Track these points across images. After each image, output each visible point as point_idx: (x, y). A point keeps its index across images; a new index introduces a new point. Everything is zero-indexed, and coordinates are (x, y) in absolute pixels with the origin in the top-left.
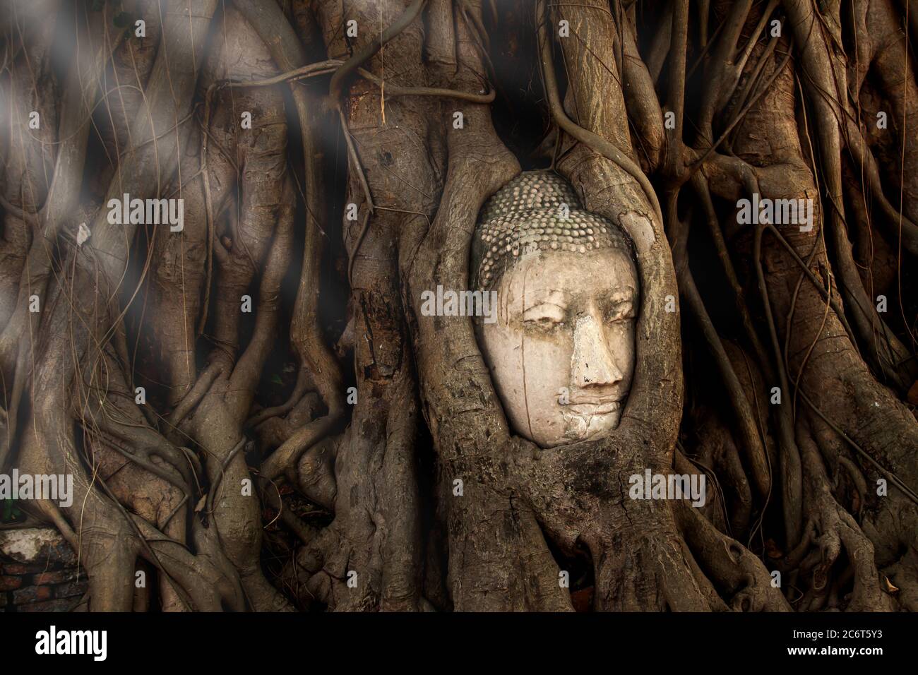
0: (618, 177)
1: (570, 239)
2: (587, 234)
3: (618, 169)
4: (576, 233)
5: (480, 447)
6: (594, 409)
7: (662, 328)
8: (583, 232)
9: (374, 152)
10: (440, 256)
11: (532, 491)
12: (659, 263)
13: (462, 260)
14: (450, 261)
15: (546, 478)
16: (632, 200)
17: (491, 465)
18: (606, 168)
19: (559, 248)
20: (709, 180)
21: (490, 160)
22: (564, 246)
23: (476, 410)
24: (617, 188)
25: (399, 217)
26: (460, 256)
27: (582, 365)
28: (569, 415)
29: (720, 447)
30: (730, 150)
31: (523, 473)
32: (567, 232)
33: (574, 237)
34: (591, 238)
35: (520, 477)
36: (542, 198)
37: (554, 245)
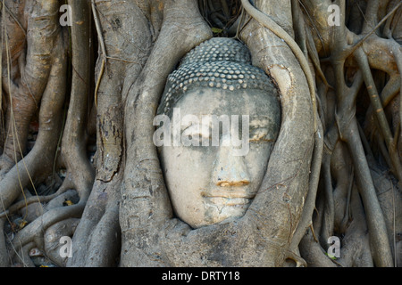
0: (271, 41)
1: (224, 80)
2: (239, 78)
3: (274, 36)
4: (229, 77)
5: (142, 223)
6: (226, 201)
7: (286, 149)
8: (235, 77)
9: (109, 19)
10: (139, 91)
11: (176, 257)
12: (292, 103)
13: (153, 94)
14: (145, 94)
15: (187, 249)
16: (278, 58)
17: (147, 236)
18: (265, 35)
19: (215, 86)
20: (368, 55)
21: (186, 27)
22: (219, 85)
23: (145, 197)
24: (270, 49)
25: (124, 64)
26: (153, 91)
27: (219, 168)
28: (209, 205)
29: (358, 251)
30: (390, 35)
31: (170, 244)
32: (223, 76)
33: (228, 79)
34: (241, 81)
35: (168, 247)
36: (218, 54)
37: (211, 84)
